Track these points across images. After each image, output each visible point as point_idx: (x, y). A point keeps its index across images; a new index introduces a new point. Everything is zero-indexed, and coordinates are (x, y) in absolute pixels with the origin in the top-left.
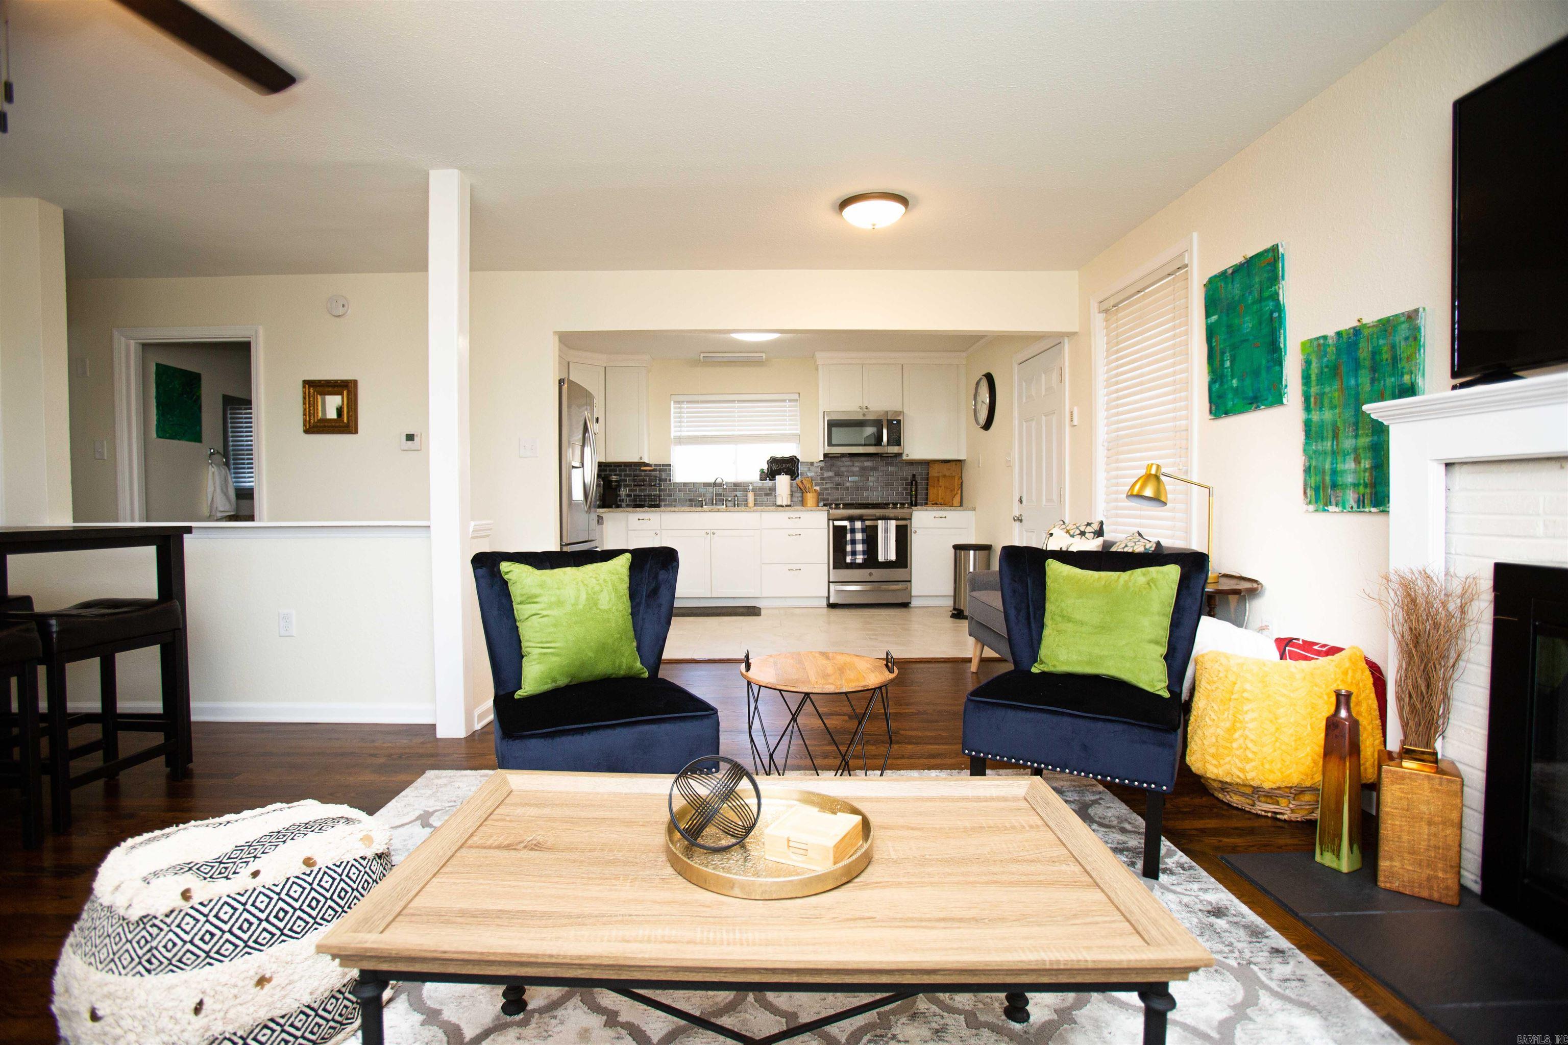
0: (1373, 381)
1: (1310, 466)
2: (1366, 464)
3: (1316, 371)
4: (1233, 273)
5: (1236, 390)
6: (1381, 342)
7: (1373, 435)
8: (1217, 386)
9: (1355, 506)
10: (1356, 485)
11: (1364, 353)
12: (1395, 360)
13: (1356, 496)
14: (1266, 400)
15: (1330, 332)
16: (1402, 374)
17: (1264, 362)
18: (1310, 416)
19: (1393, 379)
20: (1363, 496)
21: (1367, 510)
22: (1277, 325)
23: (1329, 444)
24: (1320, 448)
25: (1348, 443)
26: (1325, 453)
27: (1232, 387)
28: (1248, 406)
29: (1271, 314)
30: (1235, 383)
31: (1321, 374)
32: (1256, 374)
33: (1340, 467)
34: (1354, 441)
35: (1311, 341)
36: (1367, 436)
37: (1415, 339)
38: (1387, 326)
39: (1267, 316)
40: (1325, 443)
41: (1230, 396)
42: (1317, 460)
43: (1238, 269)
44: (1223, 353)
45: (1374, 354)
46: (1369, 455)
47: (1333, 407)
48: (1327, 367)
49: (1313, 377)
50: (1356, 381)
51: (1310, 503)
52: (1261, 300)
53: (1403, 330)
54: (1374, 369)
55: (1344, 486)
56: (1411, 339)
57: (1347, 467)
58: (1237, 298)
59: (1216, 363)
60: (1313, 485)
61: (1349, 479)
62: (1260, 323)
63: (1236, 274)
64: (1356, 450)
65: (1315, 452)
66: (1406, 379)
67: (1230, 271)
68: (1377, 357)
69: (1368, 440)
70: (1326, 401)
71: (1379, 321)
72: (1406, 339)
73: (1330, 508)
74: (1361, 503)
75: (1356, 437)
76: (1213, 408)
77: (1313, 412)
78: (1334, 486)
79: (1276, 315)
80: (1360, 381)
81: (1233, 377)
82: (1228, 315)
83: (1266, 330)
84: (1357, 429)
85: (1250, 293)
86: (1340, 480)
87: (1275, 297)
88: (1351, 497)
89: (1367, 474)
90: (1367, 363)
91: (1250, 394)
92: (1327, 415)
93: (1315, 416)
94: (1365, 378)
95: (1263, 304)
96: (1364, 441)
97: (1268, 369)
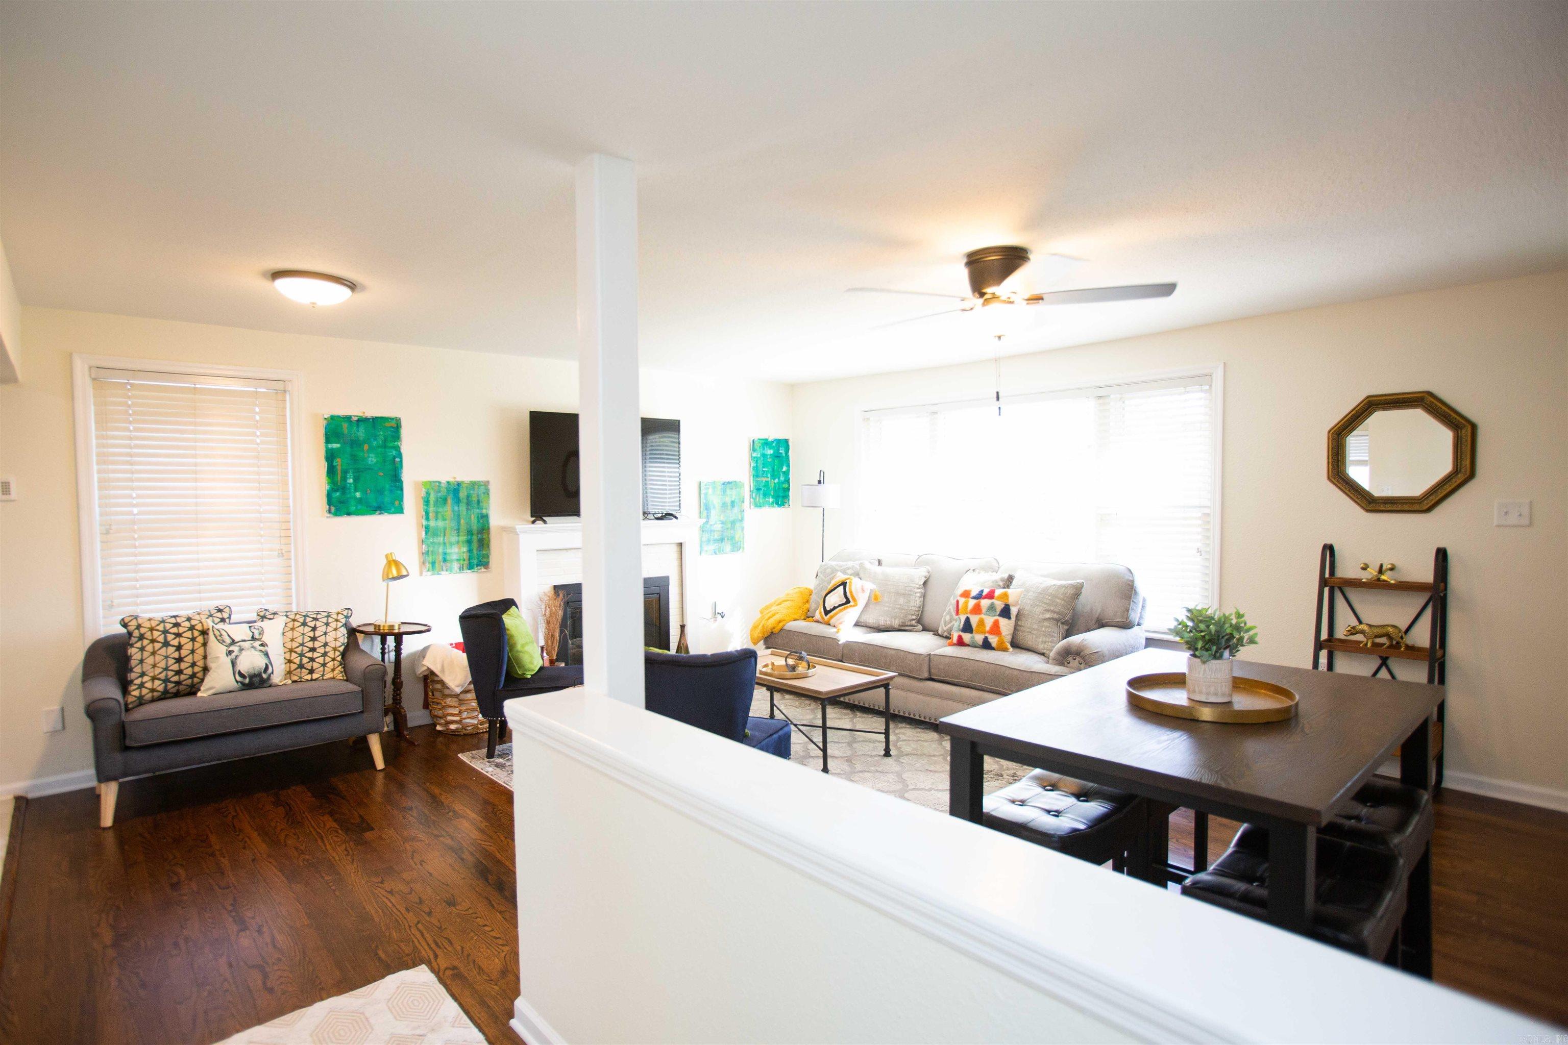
0: (467, 509)
1: (428, 551)
2: (465, 549)
3: (434, 499)
4: (358, 421)
5: (360, 501)
6: (472, 492)
7: (468, 535)
8: (338, 494)
9: (458, 570)
10: (458, 560)
11: (463, 494)
12: (479, 502)
13: (459, 565)
14: (390, 509)
15: (444, 480)
16: (482, 509)
17: (387, 486)
18: (429, 523)
19: (478, 510)
20: (463, 565)
21: (465, 572)
22: (398, 465)
23: (442, 539)
24: (435, 541)
25: (454, 539)
26: (439, 544)
27: (356, 498)
28: (374, 511)
29: (394, 458)
30: (358, 495)
31: (436, 502)
32: (380, 492)
33: (448, 551)
34: (457, 538)
35: (430, 482)
36: (465, 536)
37: (488, 494)
38: (473, 485)
39: (391, 458)
40: (439, 538)
41: (353, 502)
42: (434, 547)
43: (361, 420)
44: (345, 472)
45: (468, 497)
46: (466, 545)
47: (444, 520)
48: (441, 498)
49: (432, 502)
51: (428, 571)
52: (385, 446)
53: (482, 489)
54: (468, 503)
55: (452, 561)
56: (486, 494)
57: (453, 551)
58: (361, 439)
59: (339, 477)
60: (430, 561)
61: (455, 557)
62: (384, 461)
63: (360, 423)
64: (458, 542)
65: (432, 543)
66: (484, 511)
67: (356, 419)
68: (470, 499)
69: (465, 537)
70: (440, 516)
71: (471, 481)
72: (484, 493)
73: (442, 573)
74: (461, 568)
75: (458, 536)
76: (333, 509)
77: (431, 522)
78: (445, 560)
79: (398, 460)
80: (460, 509)
81: (356, 490)
82: (352, 448)
83: (389, 467)
84: (458, 532)
85: (375, 440)
86: (448, 557)
87: (398, 449)
88: (456, 566)
89: (465, 554)
90: (465, 501)
91: (375, 504)
92: (440, 524)
93: (432, 523)
94: (463, 507)
95: (387, 450)
96: (463, 538)
97: (391, 491)
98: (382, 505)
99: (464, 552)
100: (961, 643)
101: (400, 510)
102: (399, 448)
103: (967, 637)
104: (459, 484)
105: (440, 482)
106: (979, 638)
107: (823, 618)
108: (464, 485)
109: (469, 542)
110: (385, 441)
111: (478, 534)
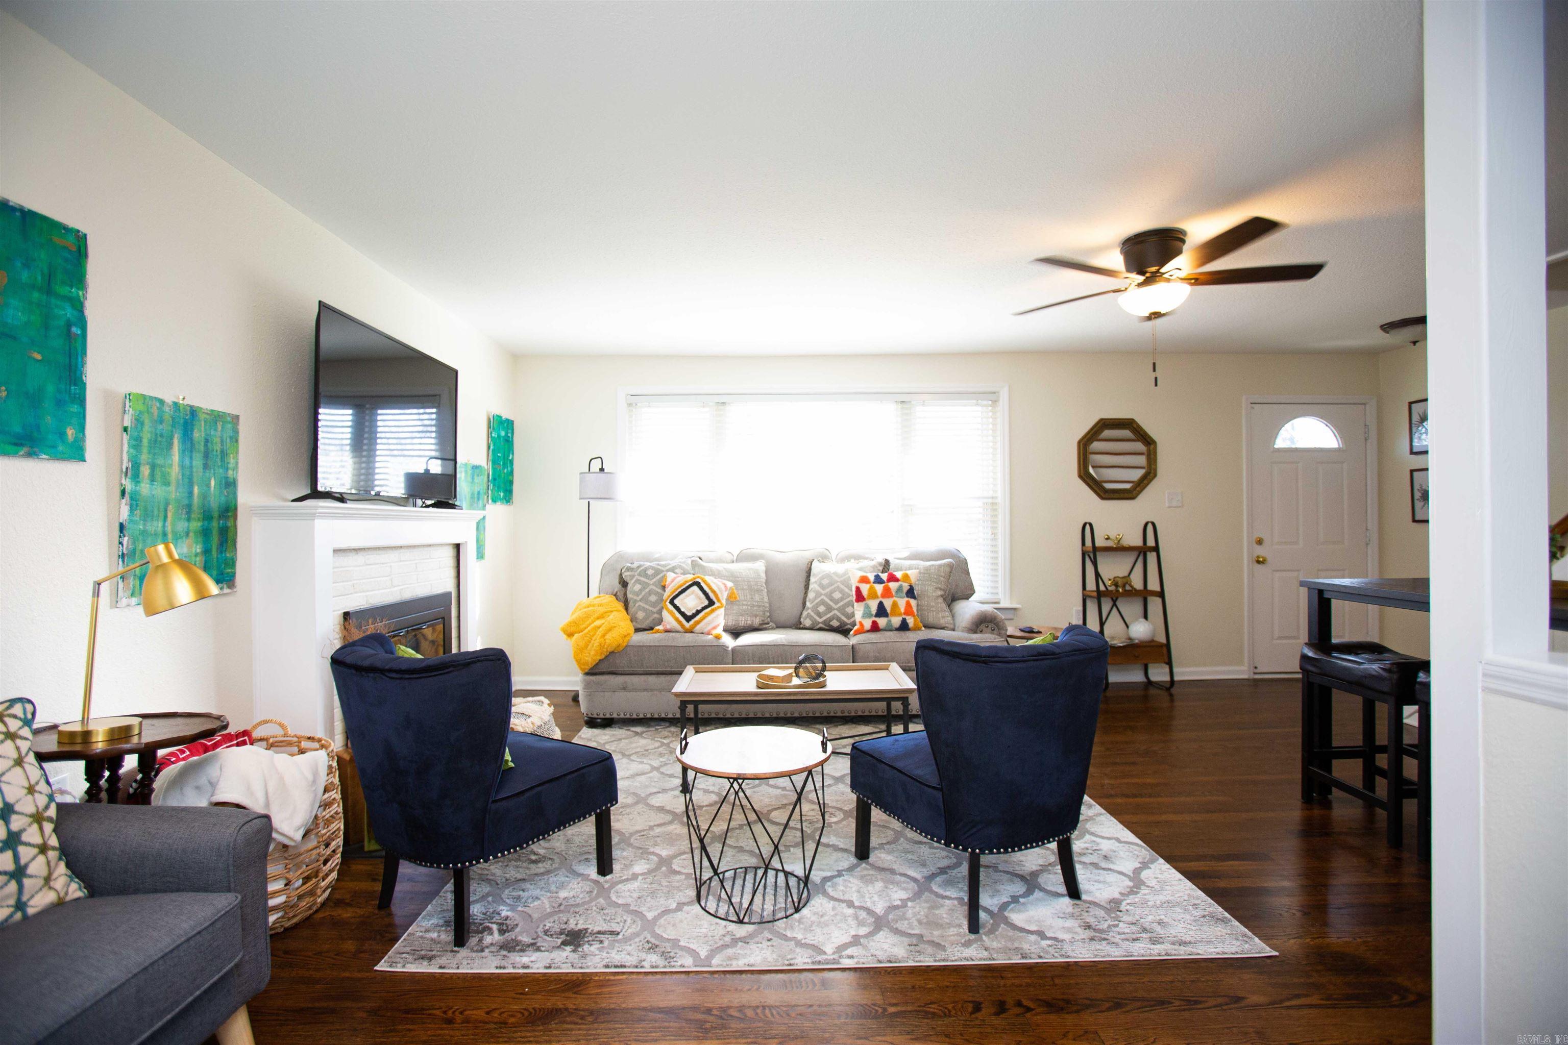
0: (205, 465)
1: (135, 549)
2: (198, 544)
3: (148, 434)
6: (212, 431)
7: (204, 520)
11: (198, 435)
12: (223, 453)
14: (54, 447)
15: (169, 399)
16: (227, 468)
17: (50, 389)
18: (138, 488)
19: (221, 469)
22: (76, 345)
23: (160, 524)
24: (148, 527)
25: (182, 526)
26: (155, 534)
28: (15, 448)
29: (69, 325)
31: (154, 443)
32: (34, 400)
34: (186, 524)
35: (142, 397)
36: (198, 521)
37: (237, 441)
38: (217, 417)
39: (62, 323)
40: (155, 523)
42: (145, 542)
45: (207, 440)
46: (199, 538)
47: (166, 483)
48: (161, 434)
49: (145, 442)
50: (191, 463)
51: (132, 595)
52: (48, 290)
53: (229, 428)
54: (206, 455)
56: (234, 440)
60: (135, 578)
62: (46, 325)
64: (187, 533)
65: (138, 533)
66: (230, 473)
68: (209, 444)
69: (200, 524)
70: (157, 474)
71: (212, 410)
72: (231, 438)
75: (189, 520)
77: (142, 485)
79: (77, 331)
83: (57, 344)
84: (188, 513)
85: (28, 270)
87: (79, 306)
90: (202, 447)
91: (17, 429)
92: (159, 491)
93: (145, 488)
94: (198, 462)
95: (53, 301)
96: (196, 525)
97: (59, 403)
98: (35, 434)
99: (196, 555)
100: (875, 628)
101: (77, 453)
102: (82, 305)
103: (882, 622)
104: (193, 412)
105: (162, 402)
106: (896, 621)
107: (682, 626)
108: (202, 416)
109: (205, 533)
110: (50, 278)
111: (220, 517)
